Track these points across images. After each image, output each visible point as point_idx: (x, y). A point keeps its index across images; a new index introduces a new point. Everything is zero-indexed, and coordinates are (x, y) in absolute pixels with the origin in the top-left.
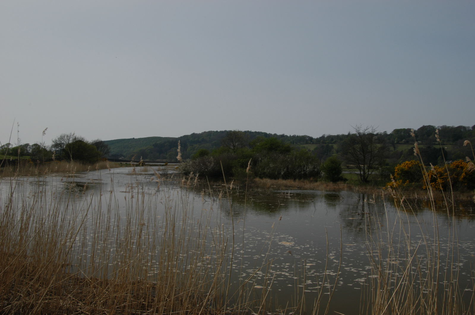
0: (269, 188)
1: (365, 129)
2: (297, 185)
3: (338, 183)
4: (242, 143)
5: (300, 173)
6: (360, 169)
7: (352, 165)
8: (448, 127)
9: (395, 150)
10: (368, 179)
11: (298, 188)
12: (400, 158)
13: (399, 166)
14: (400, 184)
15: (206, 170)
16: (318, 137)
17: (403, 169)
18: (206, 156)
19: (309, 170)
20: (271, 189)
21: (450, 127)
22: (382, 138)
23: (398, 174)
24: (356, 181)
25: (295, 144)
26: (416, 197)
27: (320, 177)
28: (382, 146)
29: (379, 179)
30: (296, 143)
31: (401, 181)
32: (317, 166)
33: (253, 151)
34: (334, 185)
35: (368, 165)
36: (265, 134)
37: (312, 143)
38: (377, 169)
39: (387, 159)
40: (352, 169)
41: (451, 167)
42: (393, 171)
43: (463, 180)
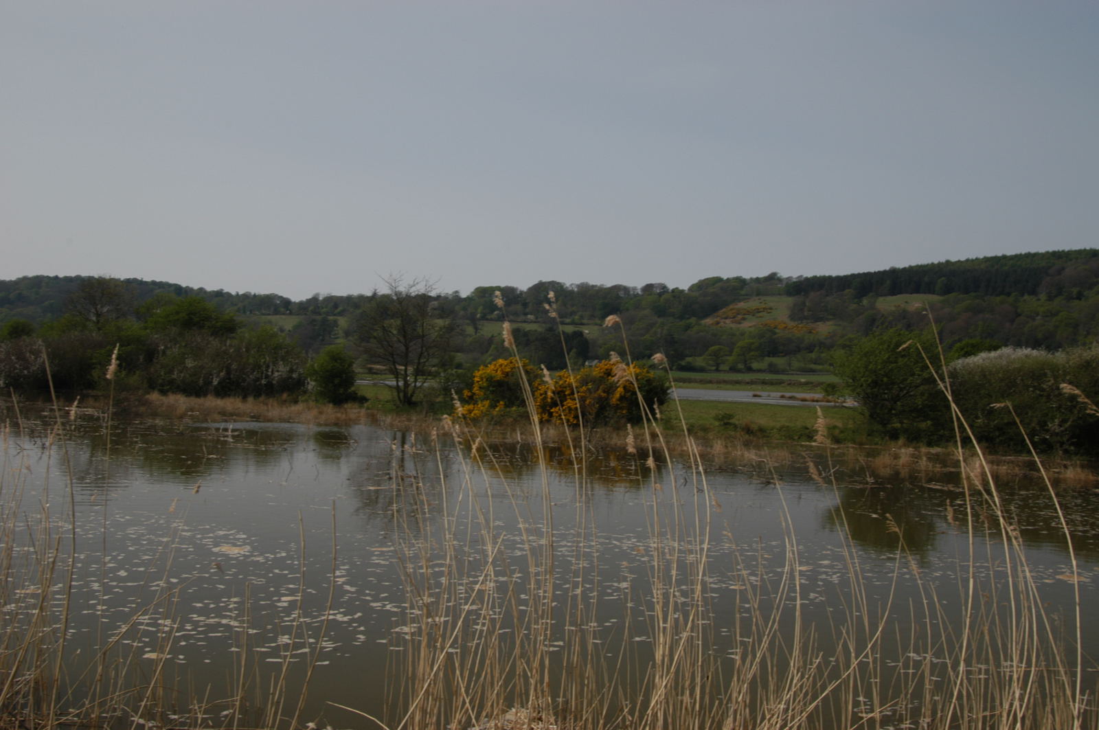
0: (181, 417)
1: (409, 285)
2: (249, 410)
3: (346, 406)
4: (119, 307)
5: (258, 383)
6: (396, 374)
7: (378, 367)
8: (593, 286)
9: (478, 334)
10: (414, 399)
11: (252, 417)
12: (487, 352)
13: (483, 369)
14: (484, 411)
15: (26, 372)
16: (304, 299)
17: (492, 377)
18: (25, 337)
19: (279, 375)
20: (187, 420)
21: (596, 286)
22: (448, 306)
23: (480, 388)
24: (387, 402)
25: (248, 313)
26: (519, 439)
27: (305, 392)
28: (447, 323)
29: (440, 399)
30: (251, 312)
31: (487, 403)
32: (297, 367)
33: (146, 328)
34: (336, 412)
35: (415, 367)
36: (178, 289)
37: (288, 312)
38: (435, 375)
39: (459, 354)
40: (379, 376)
41: (594, 373)
42: (470, 381)
43: (618, 403)
